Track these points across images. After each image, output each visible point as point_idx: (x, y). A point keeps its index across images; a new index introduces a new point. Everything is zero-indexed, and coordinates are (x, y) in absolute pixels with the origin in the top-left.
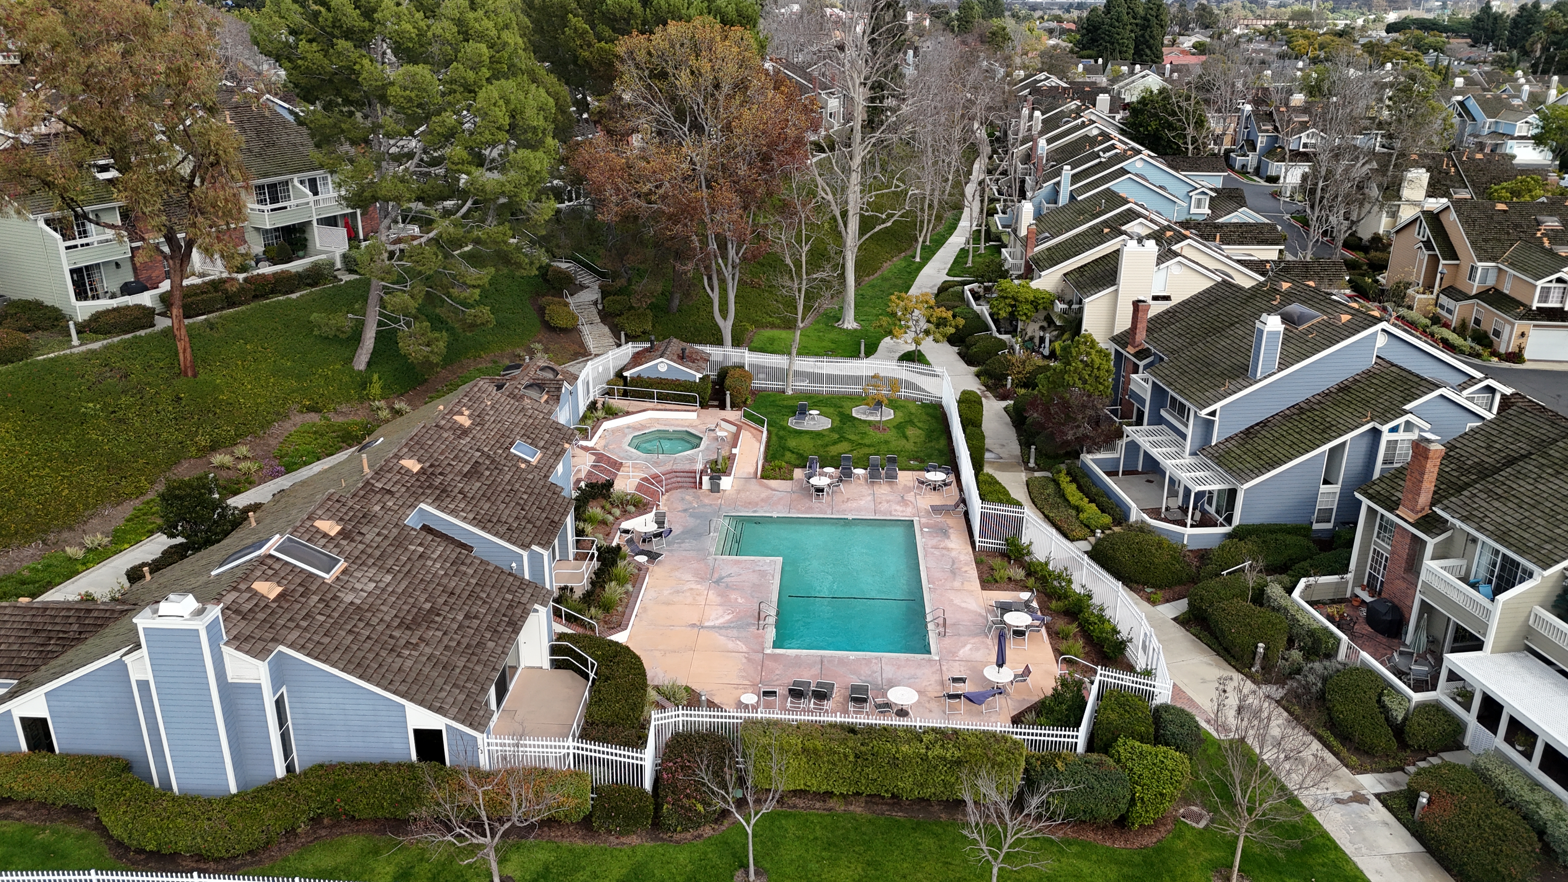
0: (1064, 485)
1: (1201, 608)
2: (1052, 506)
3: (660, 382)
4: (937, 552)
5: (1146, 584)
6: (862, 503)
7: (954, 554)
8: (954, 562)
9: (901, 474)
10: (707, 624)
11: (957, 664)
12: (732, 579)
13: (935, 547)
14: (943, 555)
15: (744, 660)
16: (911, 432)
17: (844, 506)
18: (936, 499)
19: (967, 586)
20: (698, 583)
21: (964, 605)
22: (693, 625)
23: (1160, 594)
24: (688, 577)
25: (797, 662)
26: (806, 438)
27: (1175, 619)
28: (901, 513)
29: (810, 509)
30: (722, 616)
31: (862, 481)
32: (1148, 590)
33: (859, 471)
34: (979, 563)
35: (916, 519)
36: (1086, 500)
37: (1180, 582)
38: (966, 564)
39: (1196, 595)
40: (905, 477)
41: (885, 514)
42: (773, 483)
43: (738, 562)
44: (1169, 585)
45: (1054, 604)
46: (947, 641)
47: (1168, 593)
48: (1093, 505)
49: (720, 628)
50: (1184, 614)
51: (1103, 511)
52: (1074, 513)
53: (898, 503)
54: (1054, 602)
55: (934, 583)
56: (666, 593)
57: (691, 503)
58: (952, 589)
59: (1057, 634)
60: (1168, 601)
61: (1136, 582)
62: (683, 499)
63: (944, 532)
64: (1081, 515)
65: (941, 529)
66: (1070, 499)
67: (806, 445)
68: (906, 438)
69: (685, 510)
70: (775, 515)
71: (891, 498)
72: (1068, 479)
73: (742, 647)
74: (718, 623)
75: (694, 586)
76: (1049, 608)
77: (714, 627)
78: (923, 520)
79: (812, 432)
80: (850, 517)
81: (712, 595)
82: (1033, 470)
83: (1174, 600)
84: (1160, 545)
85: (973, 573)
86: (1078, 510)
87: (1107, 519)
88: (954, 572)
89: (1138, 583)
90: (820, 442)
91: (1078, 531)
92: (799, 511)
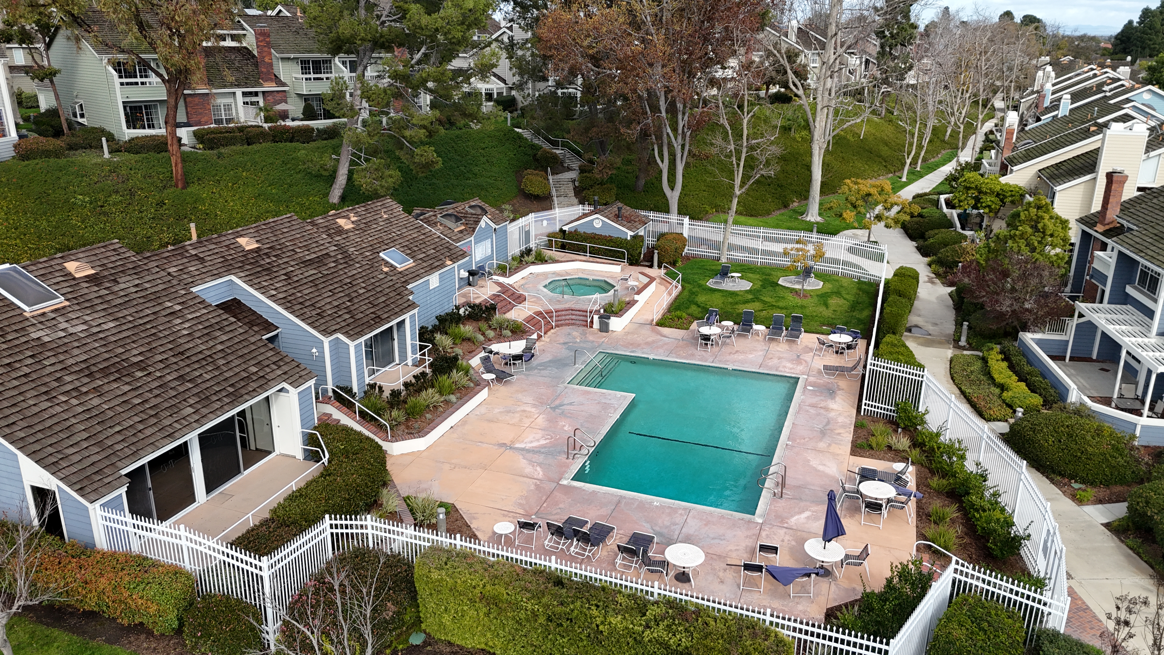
0: (992, 363)
1: (1145, 514)
2: (972, 383)
3: (594, 238)
4: (812, 411)
5: (1073, 477)
6: (751, 356)
7: (832, 414)
8: (828, 423)
9: (803, 335)
10: (517, 445)
11: (782, 532)
12: (572, 407)
13: (813, 406)
14: (819, 414)
15: (533, 487)
16: (833, 301)
17: (728, 358)
18: (833, 360)
19: (834, 449)
20: (534, 406)
21: (821, 468)
22: (504, 445)
23: (1091, 492)
24: (529, 400)
25: (590, 499)
26: (718, 295)
27: (1107, 525)
28: (788, 369)
29: (692, 355)
30: (538, 440)
31: (761, 338)
32: (1076, 486)
33: (761, 328)
34: (858, 427)
35: (803, 378)
36: (1015, 378)
37: (1122, 481)
38: (843, 426)
39: (1140, 496)
40: (807, 339)
41: (771, 368)
42: (666, 331)
43: (589, 393)
44: (1107, 483)
45: (935, 482)
46: (781, 504)
47: (1103, 492)
48: (1023, 385)
49: (528, 451)
50: (1120, 520)
51: (1033, 391)
52: (997, 391)
53: (791, 361)
54: (936, 479)
55: (794, 440)
56: (497, 411)
57: (575, 338)
58: (814, 449)
59: (929, 515)
60: (1100, 502)
61: (1060, 474)
62: (569, 334)
63: (831, 392)
64: (1005, 394)
65: (829, 390)
66: (996, 376)
67: (716, 303)
68: (826, 305)
69: (565, 343)
70: (651, 357)
71: (785, 355)
72: (1000, 357)
73: (539, 473)
74: (529, 446)
75: (528, 409)
76: (928, 486)
77: (523, 449)
78: (811, 379)
79: (727, 291)
80: (730, 367)
81: (541, 420)
82: (963, 348)
83: (1110, 501)
84: (1099, 432)
85: (848, 437)
86: (1003, 388)
87: (1036, 400)
88: (825, 432)
89: (1063, 476)
90: (730, 300)
91: (997, 410)
92: (678, 356)
